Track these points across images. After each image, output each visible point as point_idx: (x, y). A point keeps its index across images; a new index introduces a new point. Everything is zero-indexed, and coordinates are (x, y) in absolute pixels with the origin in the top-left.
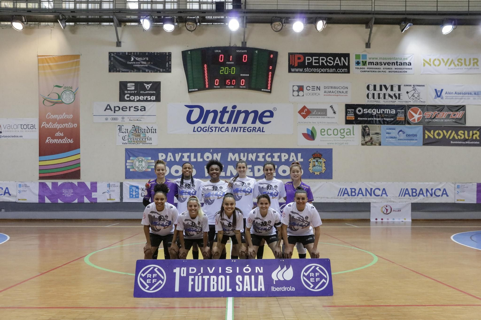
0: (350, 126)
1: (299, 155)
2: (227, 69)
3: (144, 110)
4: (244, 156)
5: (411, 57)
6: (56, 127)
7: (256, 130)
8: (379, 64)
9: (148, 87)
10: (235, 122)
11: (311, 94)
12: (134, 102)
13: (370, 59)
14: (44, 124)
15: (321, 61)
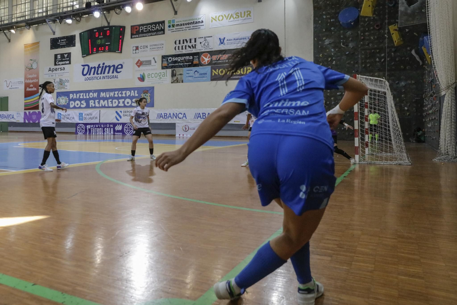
0: (164, 71)
1: (136, 92)
3: (64, 69)
4: (108, 94)
5: (203, 17)
6: (30, 82)
7: (114, 77)
8: (182, 25)
9: (66, 56)
11: (142, 51)
12: (61, 65)
13: (177, 22)
14: (27, 80)
15: (148, 28)
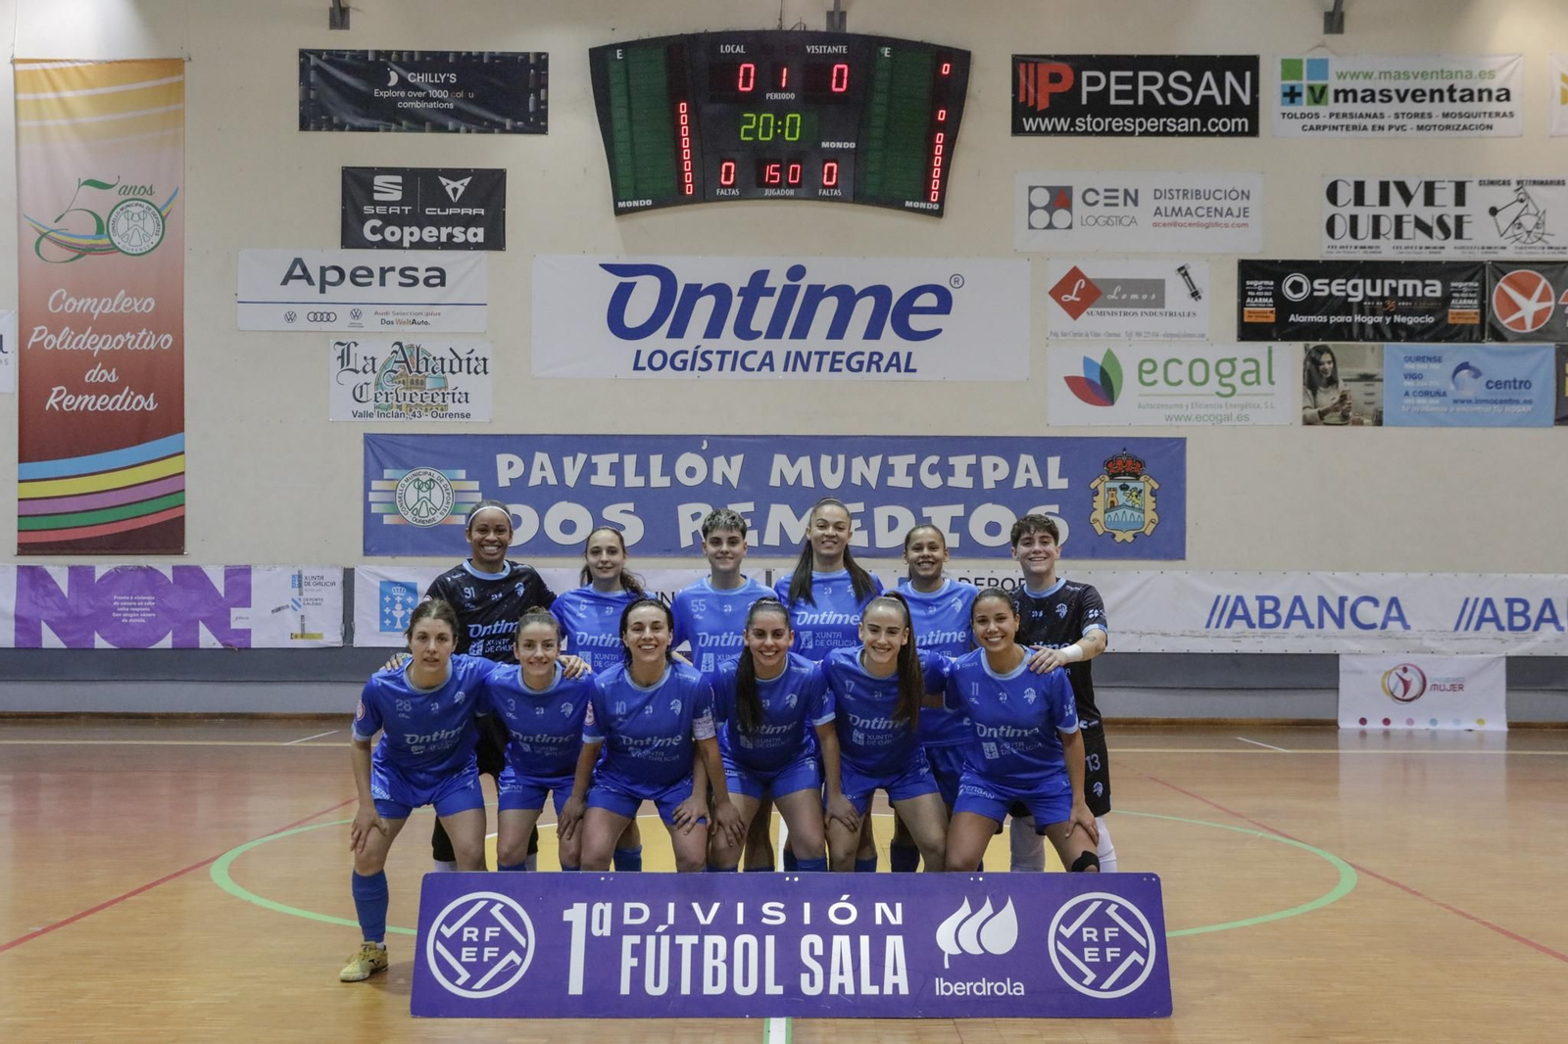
0: (1258, 349)
1: (1054, 463)
2: (767, 121)
3: (438, 281)
4: (834, 469)
5: (1511, 67)
6: (88, 346)
7: (883, 364)
8: (1378, 97)
9: (455, 190)
10: (801, 332)
11: (1101, 221)
12: (402, 251)
13: (1341, 76)
14: (41, 332)
15: (1142, 88)
